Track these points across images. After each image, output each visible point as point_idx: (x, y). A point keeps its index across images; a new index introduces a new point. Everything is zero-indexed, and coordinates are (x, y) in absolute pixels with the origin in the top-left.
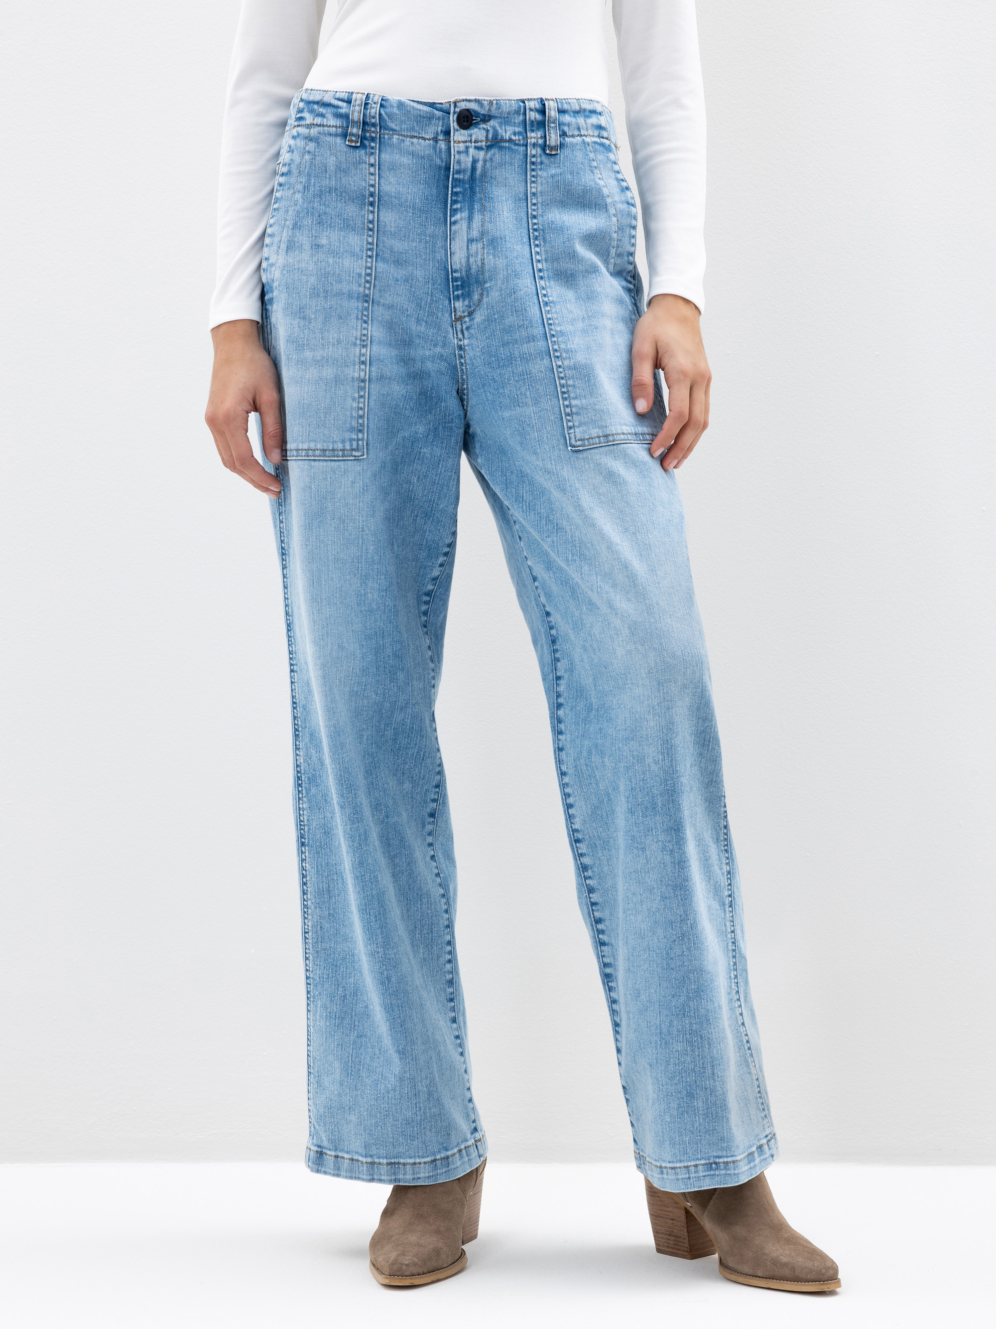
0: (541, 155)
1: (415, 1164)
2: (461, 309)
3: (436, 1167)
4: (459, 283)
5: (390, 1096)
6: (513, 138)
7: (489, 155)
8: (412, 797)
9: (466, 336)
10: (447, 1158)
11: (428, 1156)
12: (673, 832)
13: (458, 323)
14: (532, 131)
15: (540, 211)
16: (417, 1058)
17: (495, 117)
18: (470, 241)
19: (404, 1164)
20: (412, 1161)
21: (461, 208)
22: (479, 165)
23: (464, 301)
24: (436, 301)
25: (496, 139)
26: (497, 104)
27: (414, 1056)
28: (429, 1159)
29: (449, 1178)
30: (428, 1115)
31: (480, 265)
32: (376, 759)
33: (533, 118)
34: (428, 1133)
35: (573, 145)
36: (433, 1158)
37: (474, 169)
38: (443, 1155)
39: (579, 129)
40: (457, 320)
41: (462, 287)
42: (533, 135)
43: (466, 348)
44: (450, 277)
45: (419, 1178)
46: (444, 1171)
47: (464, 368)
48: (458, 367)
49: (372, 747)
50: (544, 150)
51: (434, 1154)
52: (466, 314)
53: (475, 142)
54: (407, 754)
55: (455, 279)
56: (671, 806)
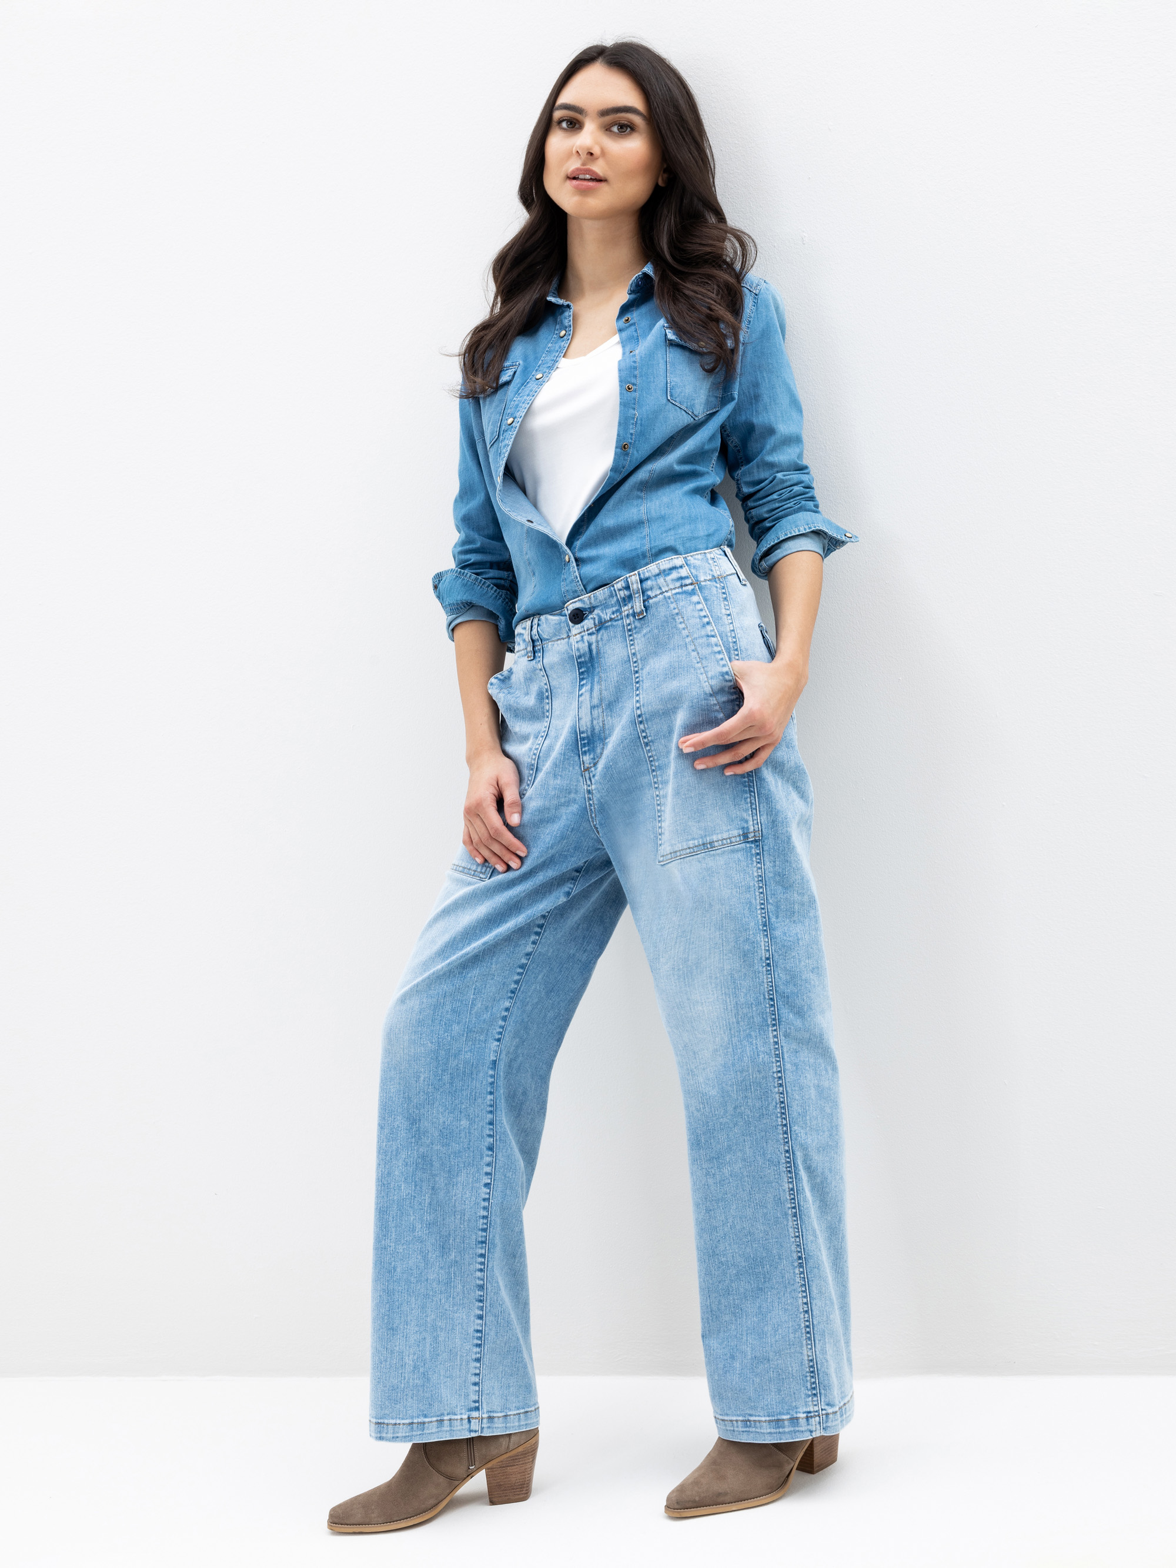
0: (634, 621)
1: (395, 1424)
2: (588, 762)
3: (412, 1430)
4: (586, 741)
5: (382, 1365)
6: (613, 616)
7: (599, 637)
8: (469, 1133)
9: (593, 783)
10: (424, 1423)
11: (407, 1419)
12: (715, 1160)
13: (587, 773)
14: (625, 605)
15: (640, 666)
16: (408, 1336)
17: (598, 606)
18: (593, 707)
19: (388, 1424)
20: (393, 1421)
21: (586, 683)
22: (594, 647)
23: (590, 755)
24: (568, 759)
25: (601, 622)
26: (594, 597)
27: (405, 1334)
28: (407, 1421)
29: (422, 1440)
30: (411, 1384)
31: (601, 726)
32: (431, 1098)
33: (623, 596)
34: (410, 1400)
35: (656, 604)
36: (410, 1421)
37: (590, 650)
38: (420, 1420)
39: (660, 588)
40: (585, 770)
41: (588, 743)
42: (626, 608)
43: (594, 792)
44: (579, 737)
45: (398, 1437)
46: (419, 1433)
47: (592, 808)
48: (588, 808)
49: (429, 1088)
50: (634, 616)
51: (412, 1417)
52: (592, 765)
53: (587, 631)
54: (463, 1095)
55: (582, 739)
56: (712, 1141)
